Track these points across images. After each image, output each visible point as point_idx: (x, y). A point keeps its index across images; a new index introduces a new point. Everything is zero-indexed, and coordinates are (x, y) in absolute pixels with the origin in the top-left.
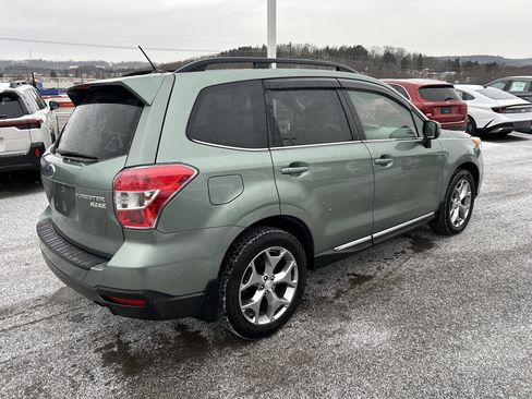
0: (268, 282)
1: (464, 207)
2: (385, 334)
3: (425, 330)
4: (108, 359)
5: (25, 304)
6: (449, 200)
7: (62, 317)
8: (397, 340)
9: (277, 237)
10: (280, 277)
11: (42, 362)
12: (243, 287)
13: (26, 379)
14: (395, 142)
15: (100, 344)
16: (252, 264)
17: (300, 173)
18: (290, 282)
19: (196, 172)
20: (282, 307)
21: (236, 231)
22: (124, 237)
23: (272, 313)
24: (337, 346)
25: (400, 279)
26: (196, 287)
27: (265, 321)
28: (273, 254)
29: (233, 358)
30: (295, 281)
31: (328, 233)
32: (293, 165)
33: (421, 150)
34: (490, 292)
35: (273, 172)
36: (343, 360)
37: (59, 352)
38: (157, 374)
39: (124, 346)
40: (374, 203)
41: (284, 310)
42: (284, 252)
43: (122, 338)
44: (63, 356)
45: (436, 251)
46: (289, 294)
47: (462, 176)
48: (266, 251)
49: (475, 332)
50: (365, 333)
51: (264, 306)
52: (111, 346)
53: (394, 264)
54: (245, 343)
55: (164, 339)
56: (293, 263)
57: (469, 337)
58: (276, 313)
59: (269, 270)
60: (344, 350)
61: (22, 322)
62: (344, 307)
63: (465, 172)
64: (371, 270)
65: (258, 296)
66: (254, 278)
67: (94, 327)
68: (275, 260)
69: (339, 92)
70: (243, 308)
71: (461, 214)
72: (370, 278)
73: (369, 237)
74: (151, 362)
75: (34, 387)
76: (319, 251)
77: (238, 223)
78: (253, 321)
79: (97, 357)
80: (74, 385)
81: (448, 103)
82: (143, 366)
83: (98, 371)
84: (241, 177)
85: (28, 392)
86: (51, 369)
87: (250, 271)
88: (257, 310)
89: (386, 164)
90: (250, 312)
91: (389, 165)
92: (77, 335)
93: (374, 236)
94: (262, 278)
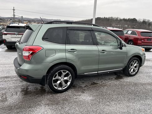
0: (62, 79)
1: (136, 69)
2: (91, 98)
3: (102, 99)
4: (23, 91)
6: (129, 66)
7: (19, 80)
8: (93, 100)
9: (65, 67)
10: (66, 78)
11: (9, 89)
12: (54, 79)
13: (4, 92)
14: (112, 47)
15: (23, 88)
16: (57, 73)
17: (74, 52)
18: (69, 80)
19: (42, 48)
20: (66, 86)
21: (52, 64)
22: (24, 62)
23: (62, 87)
24: (76, 98)
27: (60, 89)
30: (71, 80)
31: (81, 69)
32: (71, 50)
33: (119, 50)
34: (129, 93)
35: (65, 51)
36: (75, 102)
37: (14, 87)
38: (31, 96)
39: (27, 89)
42: (67, 72)
43: (28, 87)
44: (14, 89)
45: (122, 80)
46: (69, 83)
47: (135, 60)
48: (62, 71)
49: (116, 102)
50: (86, 97)
51: (61, 85)
52: (25, 88)
54: (54, 93)
55: (37, 89)
56: (70, 75)
57: (113, 103)
58: (63, 88)
59: (62, 76)
60: (77, 100)
61: (10, 80)
65: (59, 82)
66: (57, 77)
68: (64, 74)
70: (53, 84)
71: (134, 71)
73: (97, 72)
74: (31, 93)
75: (4, 94)
76: (79, 72)
77: (53, 62)
78: (56, 88)
79: (20, 90)
80: (12, 95)
82: (29, 94)
83: (19, 93)
84: (56, 51)
85: (3, 94)
86: (10, 91)
87: (56, 75)
88: (58, 86)
89: (104, 52)
90: (56, 86)
91: (105, 53)
92: (19, 85)
93: (99, 72)
94: (60, 78)
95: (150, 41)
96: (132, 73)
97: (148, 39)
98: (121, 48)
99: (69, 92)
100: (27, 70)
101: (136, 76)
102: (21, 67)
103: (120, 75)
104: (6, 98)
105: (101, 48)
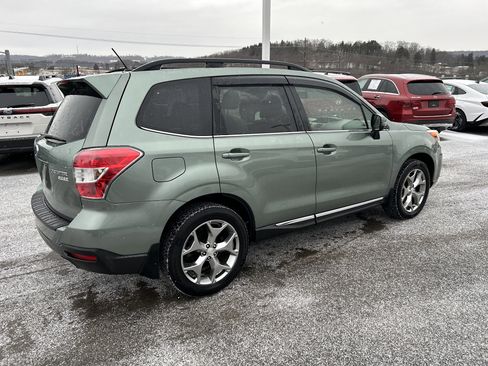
0: (210, 249)
1: (418, 194)
2: (310, 299)
3: (345, 298)
4: (78, 304)
5: (27, 259)
6: (400, 187)
7: (52, 270)
8: (318, 305)
9: (218, 211)
10: (221, 246)
11: (27, 303)
12: (185, 252)
13: (11, 316)
14: (347, 133)
15: (75, 293)
16: (194, 233)
17: (242, 157)
18: (231, 251)
19: (141, 154)
20: (224, 271)
21: (177, 205)
23: (214, 276)
24: (265, 306)
25: (342, 254)
26: (141, 249)
27: (207, 282)
28: (214, 226)
29: (176, 311)
30: (237, 250)
31: (268, 210)
32: (233, 151)
33: (370, 141)
34: (418, 270)
35: (214, 156)
36: (264, 318)
37: (42, 297)
38: (112, 318)
39: (92, 295)
40: (317, 186)
41: (225, 274)
42: (225, 224)
43: (93, 289)
44: (44, 300)
45: (383, 233)
46: (231, 261)
47: (415, 166)
48: (208, 223)
49: (389, 303)
50: (293, 298)
51: (207, 269)
52: (83, 294)
53: (340, 242)
54: (189, 299)
55: (125, 292)
56: (235, 235)
57: (381, 307)
58: (217, 277)
59: (211, 240)
60: (269, 310)
61: (21, 273)
62: (283, 276)
63: (419, 162)
64: (318, 246)
65: (200, 261)
66: (196, 245)
67: (74, 279)
68: (216, 232)
69: (287, 88)
70: (185, 269)
71: (414, 201)
72: (315, 252)
73: (313, 217)
74: (109, 309)
75: (15, 322)
76: (260, 222)
77: (179, 198)
78: (195, 281)
79: (68, 302)
80: (46, 322)
81: (435, 97)
82: (103, 312)
83: (66, 314)
84: (184, 160)
85: (10, 325)
86: (32, 309)
87: (192, 239)
88: (199, 273)
89: (329, 152)
90: (192, 274)
91: (333, 153)
92: (60, 285)
93: (317, 215)
94: (204, 246)
95: (438, 106)
96: (409, 208)
97: (429, 101)
98: (376, 136)
99: (237, 290)
100: (94, 233)
101: (420, 216)
102: (72, 225)
103: (374, 217)
104: (27, 335)
105: (319, 138)
